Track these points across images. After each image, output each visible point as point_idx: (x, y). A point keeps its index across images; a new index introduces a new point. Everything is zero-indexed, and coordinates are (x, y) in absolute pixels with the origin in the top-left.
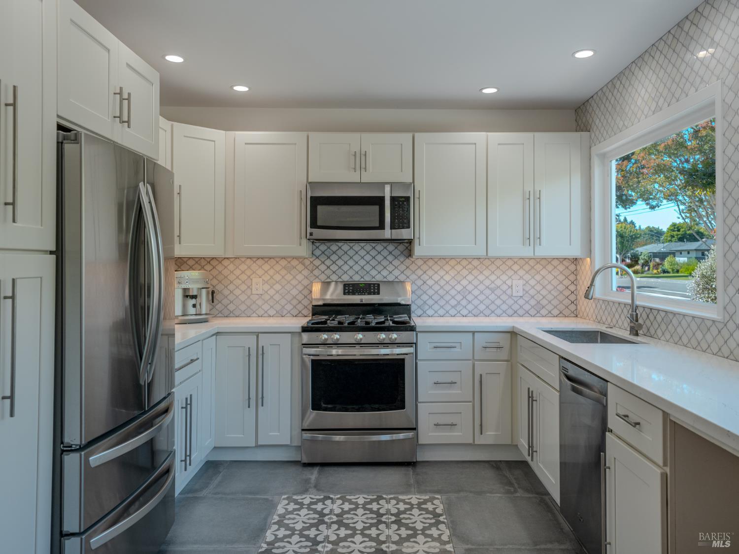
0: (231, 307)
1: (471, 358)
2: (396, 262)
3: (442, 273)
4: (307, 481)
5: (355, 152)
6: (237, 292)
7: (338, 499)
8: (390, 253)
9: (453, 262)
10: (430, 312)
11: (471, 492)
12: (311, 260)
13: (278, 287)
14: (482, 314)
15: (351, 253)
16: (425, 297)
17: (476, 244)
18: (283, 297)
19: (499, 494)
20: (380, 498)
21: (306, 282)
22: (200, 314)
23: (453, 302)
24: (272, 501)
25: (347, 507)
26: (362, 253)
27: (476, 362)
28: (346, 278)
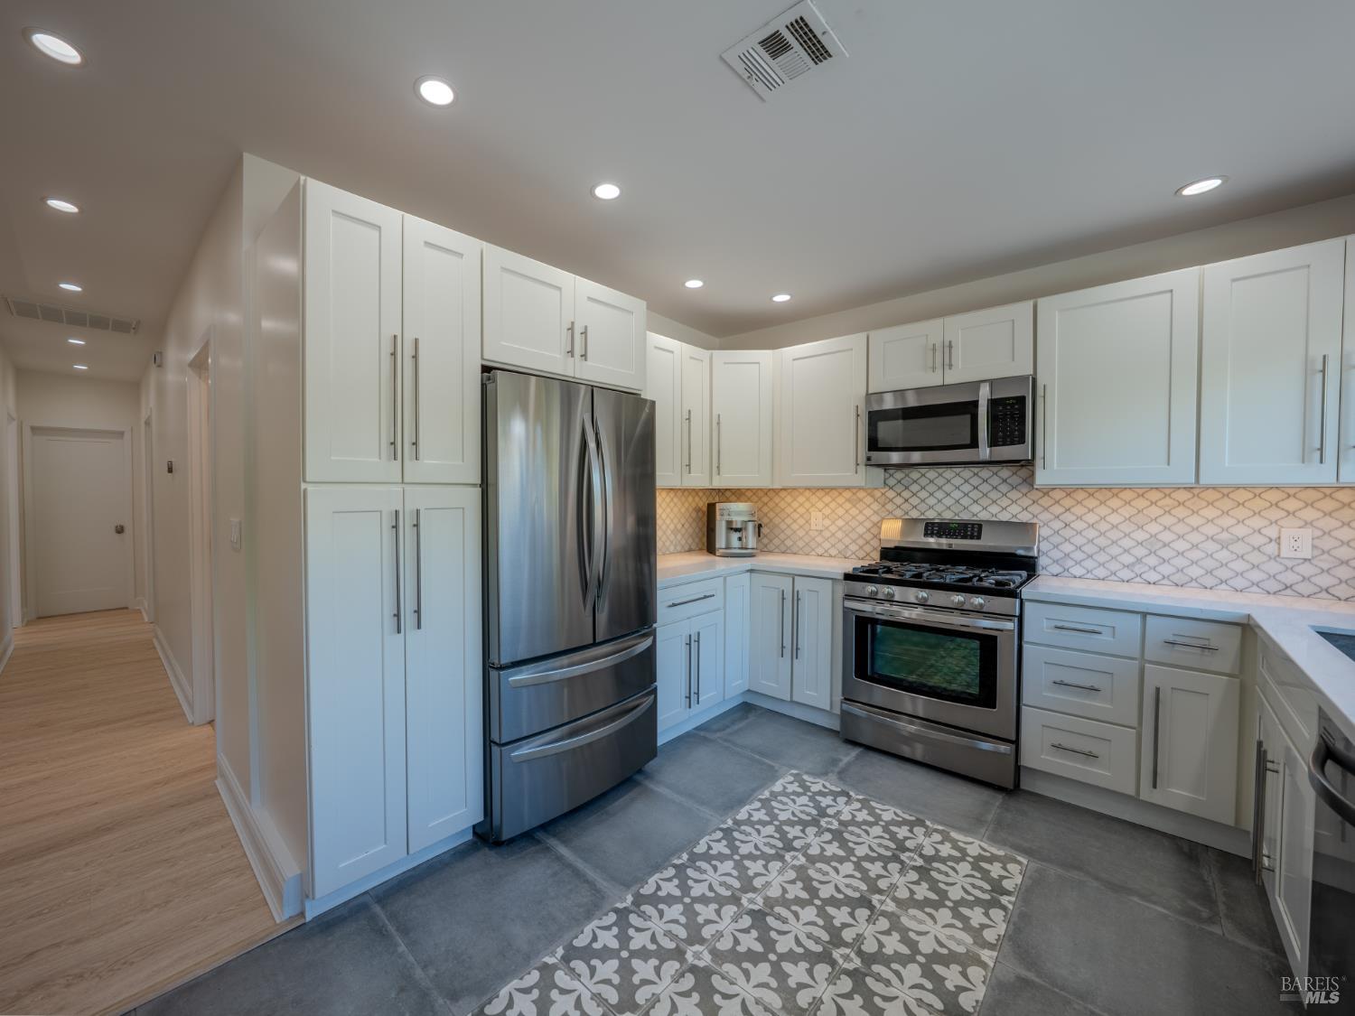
0: (789, 543)
1: (1137, 654)
2: (1014, 495)
3: (1103, 511)
4: (835, 762)
5: (934, 345)
6: (795, 527)
7: (858, 800)
8: (1005, 481)
9: (1127, 495)
10: (1077, 571)
11: (1097, 878)
12: (883, 491)
13: (840, 523)
14: (1194, 584)
15: (940, 481)
16: (1067, 548)
17: (1169, 464)
18: (847, 535)
19: (1164, 907)
20: (921, 823)
21: (875, 518)
22: (747, 549)
23: (1127, 559)
24: (777, 771)
25: (863, 816)
26: (957, 481)
27: (1147, 665)
28: (931, 515)
